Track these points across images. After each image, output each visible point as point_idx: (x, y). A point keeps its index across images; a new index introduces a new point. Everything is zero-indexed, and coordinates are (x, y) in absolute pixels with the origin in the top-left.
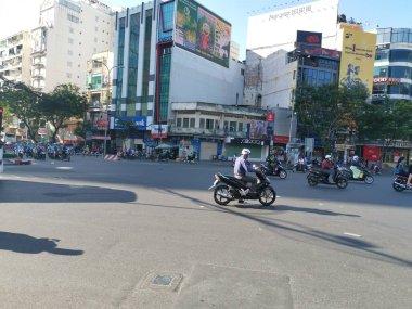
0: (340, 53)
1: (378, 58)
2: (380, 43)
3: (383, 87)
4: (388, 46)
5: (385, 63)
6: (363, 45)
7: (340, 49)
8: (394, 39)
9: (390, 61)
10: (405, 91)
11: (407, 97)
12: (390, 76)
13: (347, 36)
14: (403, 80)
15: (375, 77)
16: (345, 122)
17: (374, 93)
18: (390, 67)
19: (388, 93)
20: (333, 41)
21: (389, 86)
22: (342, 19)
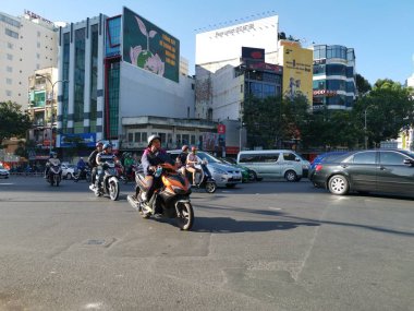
0: (282, 67)
1: (317, 72)
2: (317, 58)
3: (322, 99)
4: (324, 61)
5: (323, 77)
6: (302, 60)
7: (281, 64)
8: (329, 55)
9: (327, 74)
10: (341, 103)
11: (343, 107)
12: (327, 88)
13: (287, 52)
14: (339, 92)
15: (314, 90)
16: (290, 132)
17: (314, 104)
18: (327, 81)
19: (328, 104)
20: (275, 56)
21: (327, 98)
22: (281, 36)
